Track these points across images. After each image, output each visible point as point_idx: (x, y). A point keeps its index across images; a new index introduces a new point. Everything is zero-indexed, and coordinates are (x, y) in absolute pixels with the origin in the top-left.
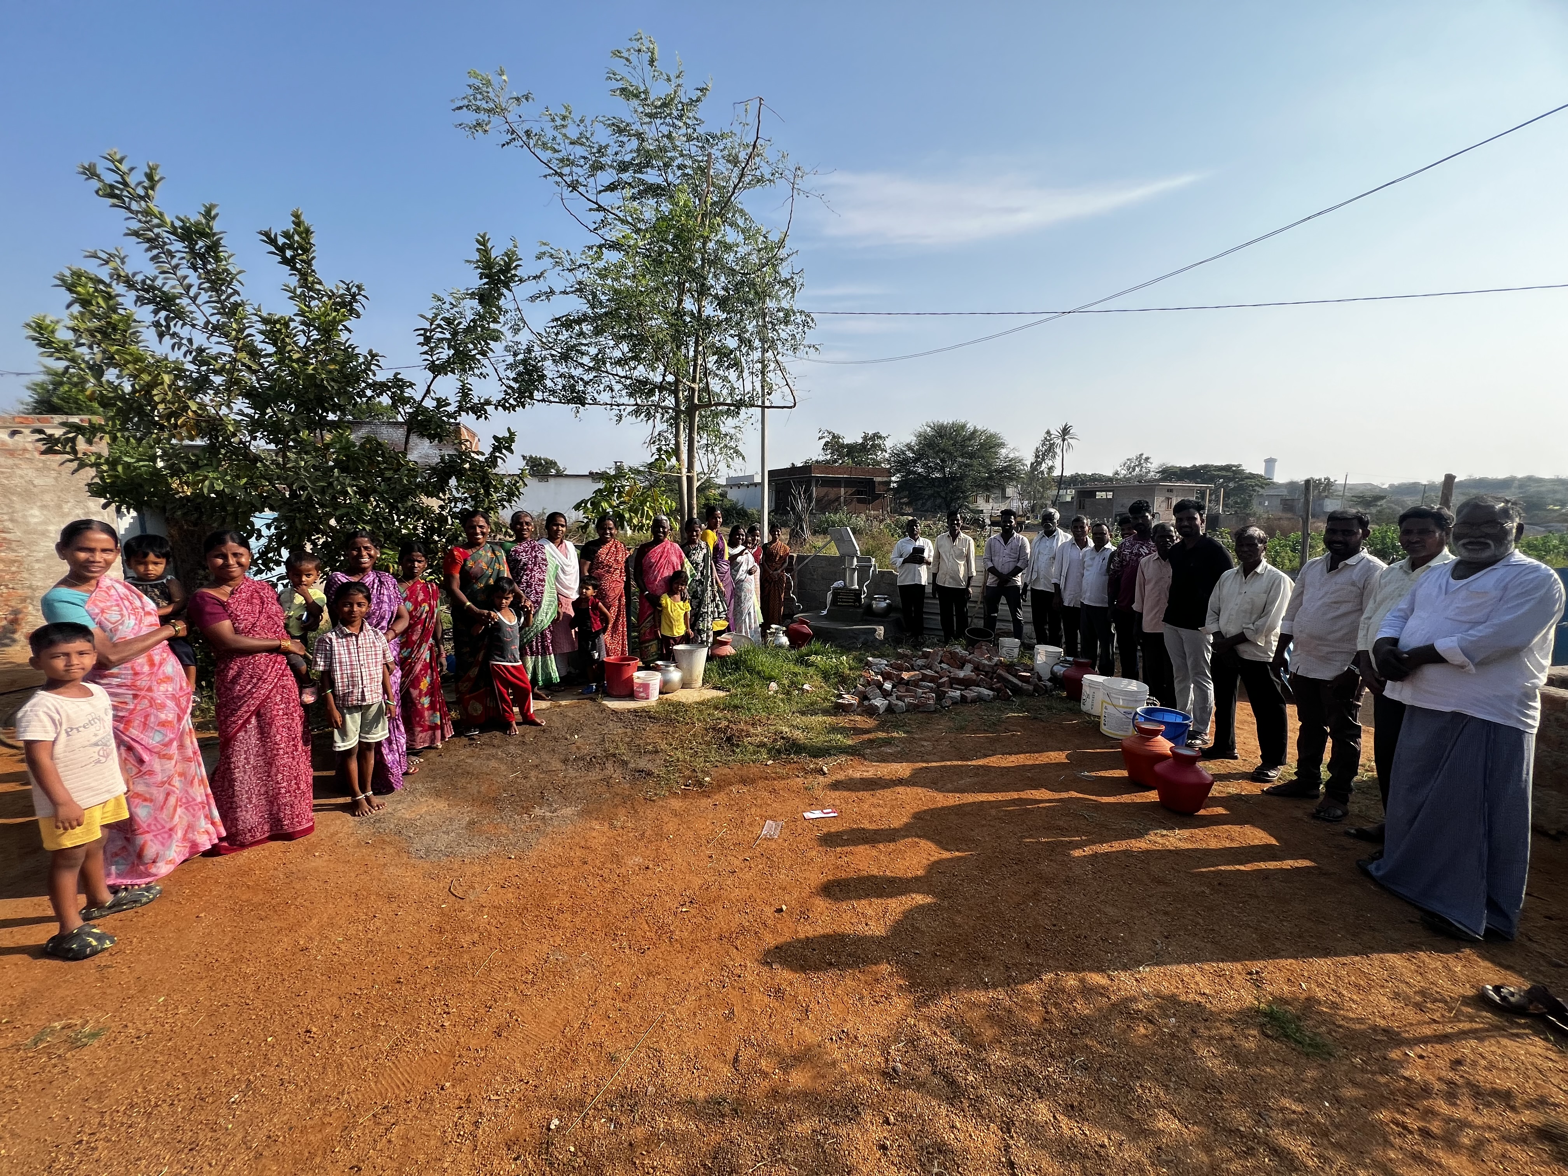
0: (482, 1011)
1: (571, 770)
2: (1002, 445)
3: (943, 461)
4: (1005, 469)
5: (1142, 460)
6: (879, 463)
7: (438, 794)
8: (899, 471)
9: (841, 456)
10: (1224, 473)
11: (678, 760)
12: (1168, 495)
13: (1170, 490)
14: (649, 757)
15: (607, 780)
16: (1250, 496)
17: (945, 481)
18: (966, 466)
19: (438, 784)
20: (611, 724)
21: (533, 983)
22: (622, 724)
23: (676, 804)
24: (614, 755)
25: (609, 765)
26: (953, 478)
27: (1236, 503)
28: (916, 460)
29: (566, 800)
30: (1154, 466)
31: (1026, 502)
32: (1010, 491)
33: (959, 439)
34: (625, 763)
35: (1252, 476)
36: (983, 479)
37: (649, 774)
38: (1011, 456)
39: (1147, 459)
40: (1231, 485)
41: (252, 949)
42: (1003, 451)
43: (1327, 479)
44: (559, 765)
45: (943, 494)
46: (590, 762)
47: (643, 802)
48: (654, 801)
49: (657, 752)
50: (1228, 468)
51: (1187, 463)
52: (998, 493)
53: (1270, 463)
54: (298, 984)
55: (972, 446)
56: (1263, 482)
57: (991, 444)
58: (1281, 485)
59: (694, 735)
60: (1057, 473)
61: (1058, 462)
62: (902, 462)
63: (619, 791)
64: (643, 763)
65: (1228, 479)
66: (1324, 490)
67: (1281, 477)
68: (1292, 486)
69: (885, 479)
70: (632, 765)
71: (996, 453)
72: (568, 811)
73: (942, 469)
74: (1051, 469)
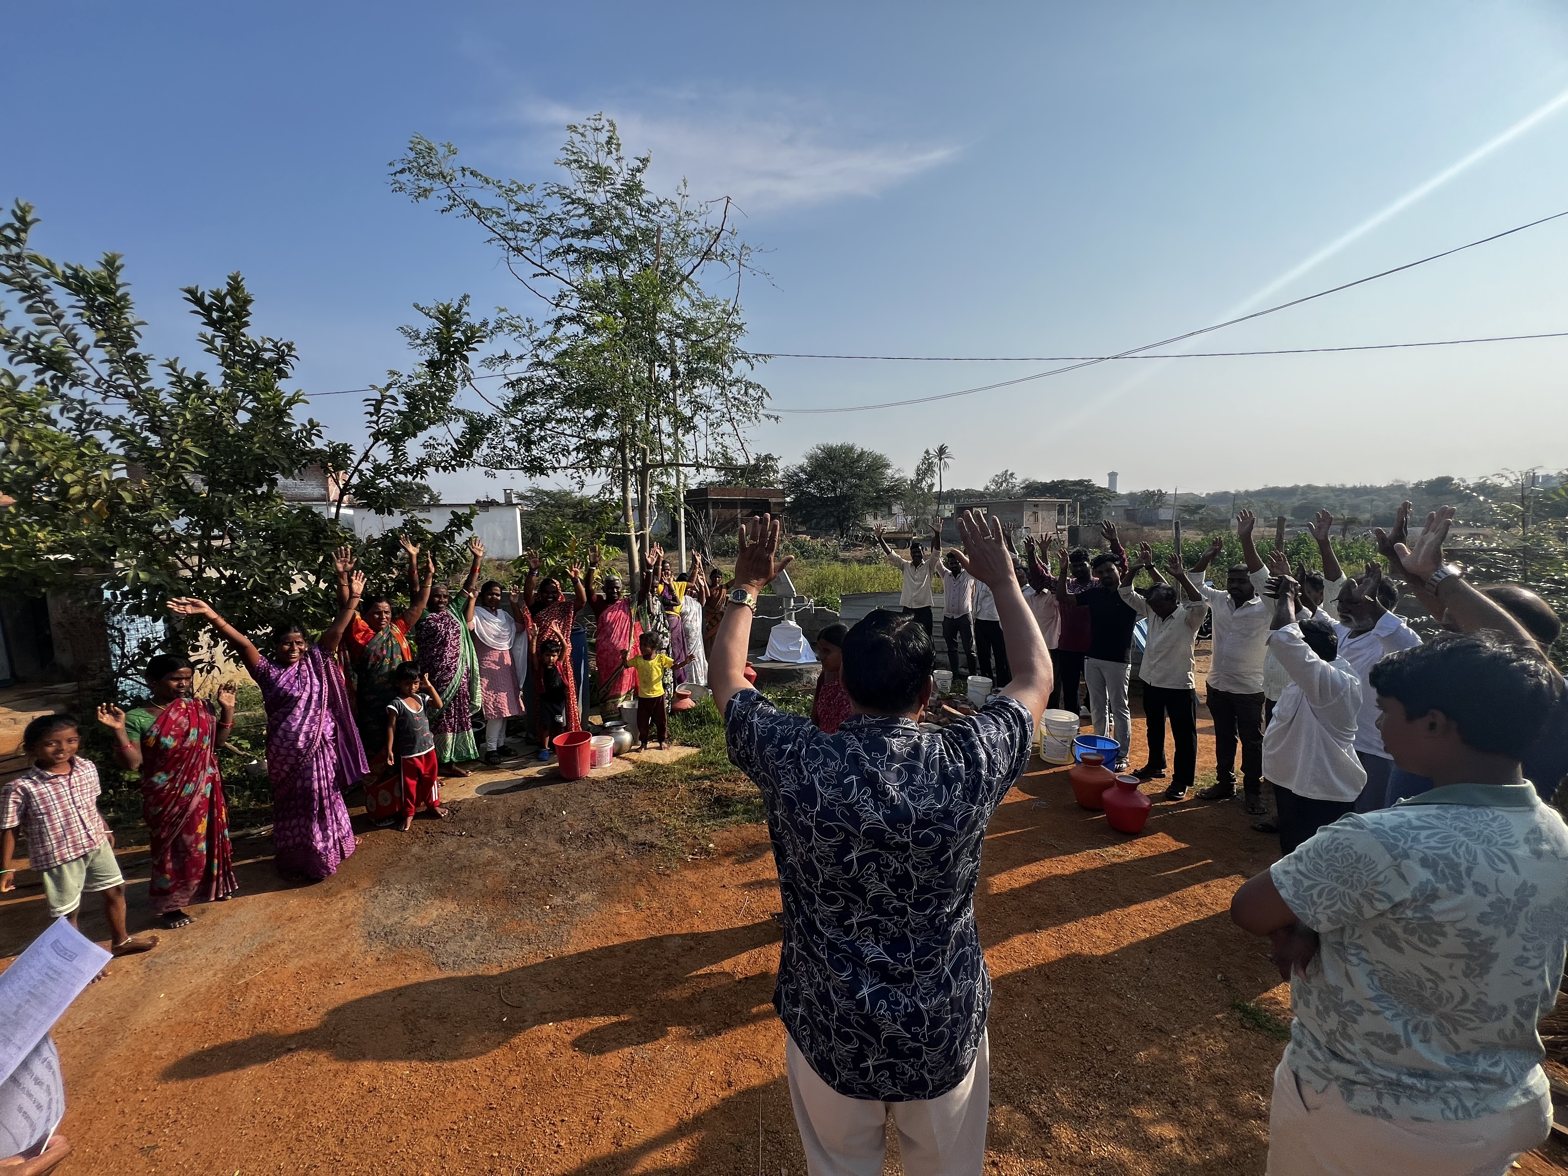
0: (592, 1123)
1: (570, 851)
2: (887, 466)
3: (834, 482)
4: (891, 489)
5: (1007, 476)
6: (771, 484)
7: (441, 894)
8: (793, 492)
9: (735, 476)
10: (1078, 488)
11: (675, 827)
12: (1035, 509)
13: (1036, 506)
14: (645, 827)
15: (612, 857)
16: (1100, 507)
17: (839, 500)
18: (856, 486)
19: (437, 883)
20: (594, 795)
21: (630, 1087)
22: (604, 794)
23: (691, 876)
24: (610, 829)
25: (608, 840)
26: (844, 497)
27: (1089, 514)
28: (809, 480)
29: (582, 886)
30: (1019, 480)
31: (910, 518)
32: (896, 509)
33: (848, 461)
34: (624, 838)
35: (1101, 490)
36: (873, 499)
37: (652, 846)
38: (897, 476)
39: (1012, 475)
40: (1084, 498)
41: (314, 1098)
42: (889, 472)
43: (1160, 491)
44: (557, 847)
45: (835, 513)
46: (588, 840)
47: (657, 877)
48: (668, 875)
49: (651, 821)
50: (1080, 483)
51: (1046, 479)
52: (885, 510)
53: (1113, 476)
54: (385, 1128)
55: (860, 467)
56: (1109, 494)
57: (878, 465)
58: (1124, 496)
59: (681, 798)
60: (936, 489)
61: (936, 480)
62: (794, 482)
63: (630, 868)
64: (642, 835)
65: (1082, 493)
66: (1158, 501)
67: (1122, 489)
68: (1132, 496)
69: (780, 500)
70: (631, 839)
71: (882, 473)
72: (585, 897)
73: (834, 490)
74: (931, 486)
